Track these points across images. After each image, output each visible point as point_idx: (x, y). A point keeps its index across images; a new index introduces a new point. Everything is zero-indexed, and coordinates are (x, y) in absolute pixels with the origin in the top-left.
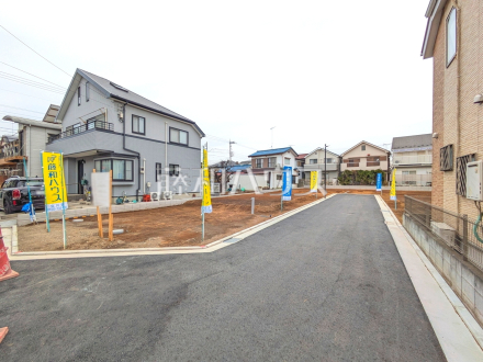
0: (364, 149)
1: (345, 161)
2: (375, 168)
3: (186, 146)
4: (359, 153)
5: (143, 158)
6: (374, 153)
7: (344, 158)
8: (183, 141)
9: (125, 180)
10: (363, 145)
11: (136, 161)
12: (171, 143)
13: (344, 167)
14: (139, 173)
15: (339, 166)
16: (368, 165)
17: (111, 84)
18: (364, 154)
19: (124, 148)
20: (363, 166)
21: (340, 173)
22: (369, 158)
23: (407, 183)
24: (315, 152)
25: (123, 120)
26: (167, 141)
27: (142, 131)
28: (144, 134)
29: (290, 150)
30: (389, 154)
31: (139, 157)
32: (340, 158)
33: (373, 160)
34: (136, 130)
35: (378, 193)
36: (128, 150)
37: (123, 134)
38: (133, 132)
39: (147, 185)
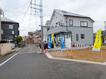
3: (87, 27)
5: (72, 33)
8: (86, 25)
11: (70, 34)
12: (81, 27)
17: (63, 11)
19: (67, 31)
25: (67, 22)
26: (80, 26)
28: (73, 25)
31: (71, 33)
34: (70, 24)
36: (68, 31)
37: (67, 26)
38: (69, 25)
39: (74, 42)
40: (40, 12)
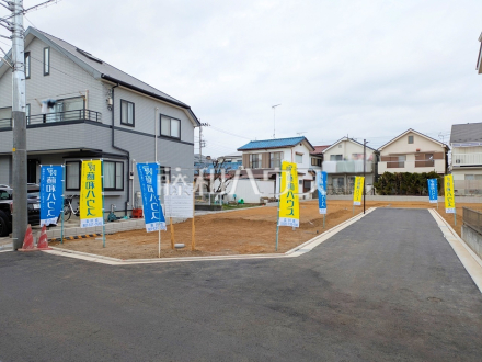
0: (411, 140)
1: (384, 159)
2: (427, 170)
3: (178, 140)
4: (403, 147)
5: (133, 159)
6: (426, 148)
7: (383, 154)
8: (175, 134)
9: (114, 189)
10: (410, 136)
11: (125, 161)
12: (162, 136)
13: (382, 168)
14: (128, 179)
15: (375, 167)
16: (417, 165)
17: (78, 50)
18: (412, 148)
19: (113, 146)
20: (410, 167)
21: (377, 176)
22: (418, 154)
23: (471, 191)
24: (339, 144)
25: (111, 108)
26: (157, 134)
27: (130, 122)
28: (133, 125)
29: (304, 141)
30: (447, 149)
31: (128, 158)
32: (377, 153)
33: (424, 158)
34: (124, 121)
35: (433, 206)
36: (117, 149)
37: (111, 127)
38: (122, 123)
39: (136, 195)
40: (11, 38)
